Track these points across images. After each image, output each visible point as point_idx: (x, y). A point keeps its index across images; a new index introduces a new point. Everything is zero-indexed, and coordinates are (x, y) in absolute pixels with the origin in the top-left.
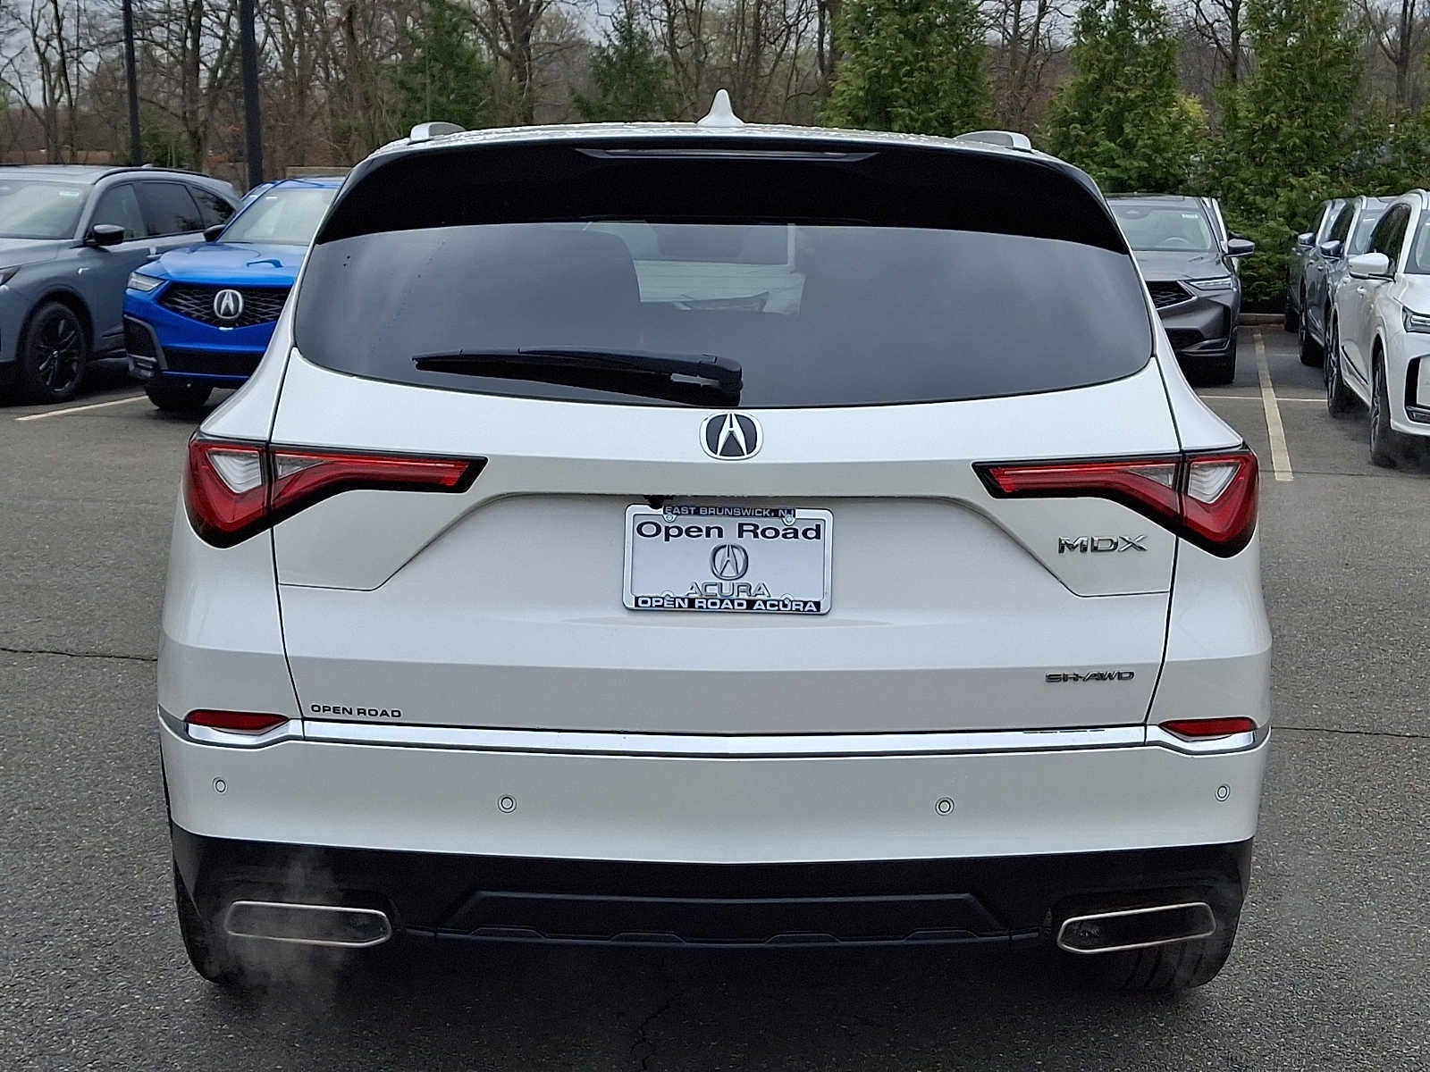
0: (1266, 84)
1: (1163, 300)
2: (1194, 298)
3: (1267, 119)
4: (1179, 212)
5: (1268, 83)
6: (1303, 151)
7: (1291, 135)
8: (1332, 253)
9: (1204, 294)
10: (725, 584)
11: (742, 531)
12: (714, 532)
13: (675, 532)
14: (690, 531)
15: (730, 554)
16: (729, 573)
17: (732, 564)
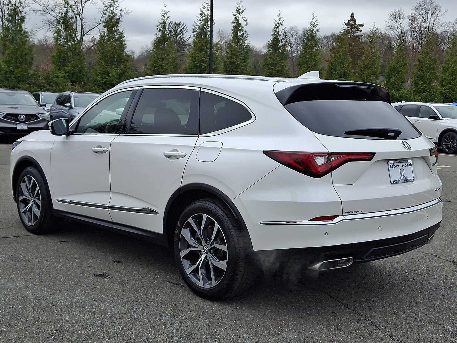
0: (9, 59)
1: (32, 119)
2: (41, 119)
3: (10, 68)
4: (23, 94)
5: (9, 58)
6: (21, 78)
7: (17, 73)
8: (69, 107)
9: (43, 117)
10: (403, 177)
11: (402, 166)
12: (399, 166)
13: (395, 167)
14: (397, 166)
15: (402, 170)
16: (403, 174)
17: (402, 172)
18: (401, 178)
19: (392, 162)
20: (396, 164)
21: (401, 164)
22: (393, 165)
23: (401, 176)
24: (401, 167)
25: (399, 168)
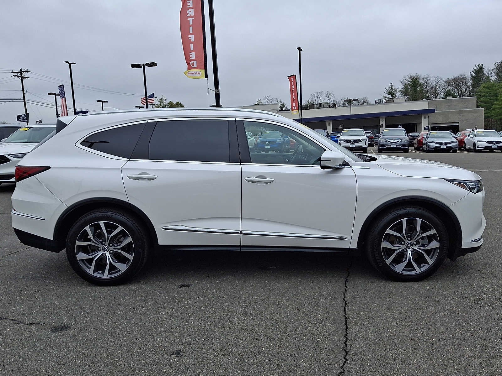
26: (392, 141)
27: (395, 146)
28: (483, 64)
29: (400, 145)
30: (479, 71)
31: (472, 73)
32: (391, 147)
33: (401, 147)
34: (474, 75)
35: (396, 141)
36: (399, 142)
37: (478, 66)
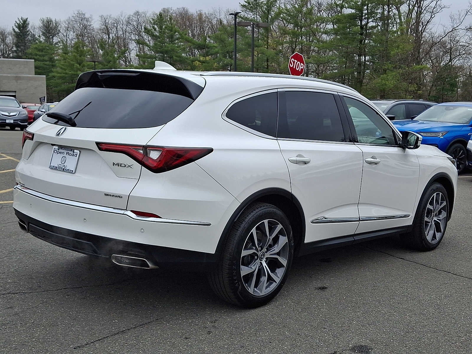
10: (62, 165)
11: (67, 153)
12: (63, 153)
13: (58, 152)
14: (60, 153)
15: (64, 158)
16: (63, 162)
17: (64, 160)
18: (60, 166)
19: (57, 147)
20: (60, 150)
21: (65, 152)
22: (57, 151)
23: (61, 164)
24: (65, 155)
25: (62, 155)
26: (7, 114)
27: (12, 122)
28: (27, 19)
29: (17, 120)
30: (23, 26)
31: (15, 28)
32: (7, 122)
33: (19, 122)
34: (17, 30)
35: (12, 114)
36: (16, 115)
37: (22, 19)
